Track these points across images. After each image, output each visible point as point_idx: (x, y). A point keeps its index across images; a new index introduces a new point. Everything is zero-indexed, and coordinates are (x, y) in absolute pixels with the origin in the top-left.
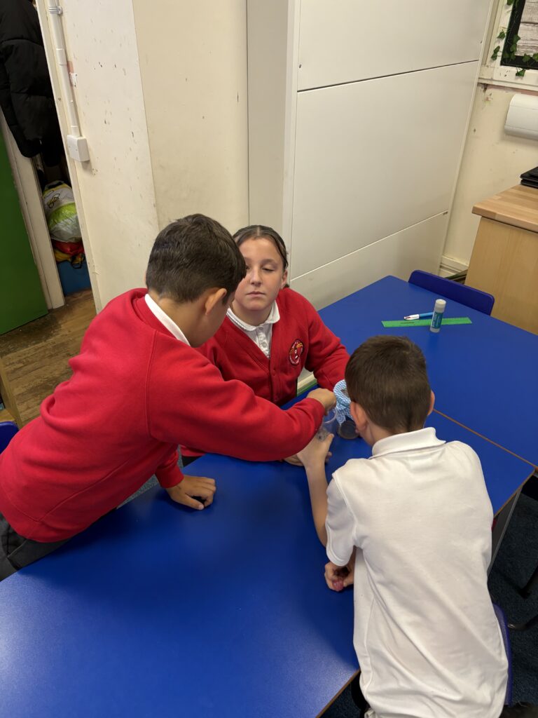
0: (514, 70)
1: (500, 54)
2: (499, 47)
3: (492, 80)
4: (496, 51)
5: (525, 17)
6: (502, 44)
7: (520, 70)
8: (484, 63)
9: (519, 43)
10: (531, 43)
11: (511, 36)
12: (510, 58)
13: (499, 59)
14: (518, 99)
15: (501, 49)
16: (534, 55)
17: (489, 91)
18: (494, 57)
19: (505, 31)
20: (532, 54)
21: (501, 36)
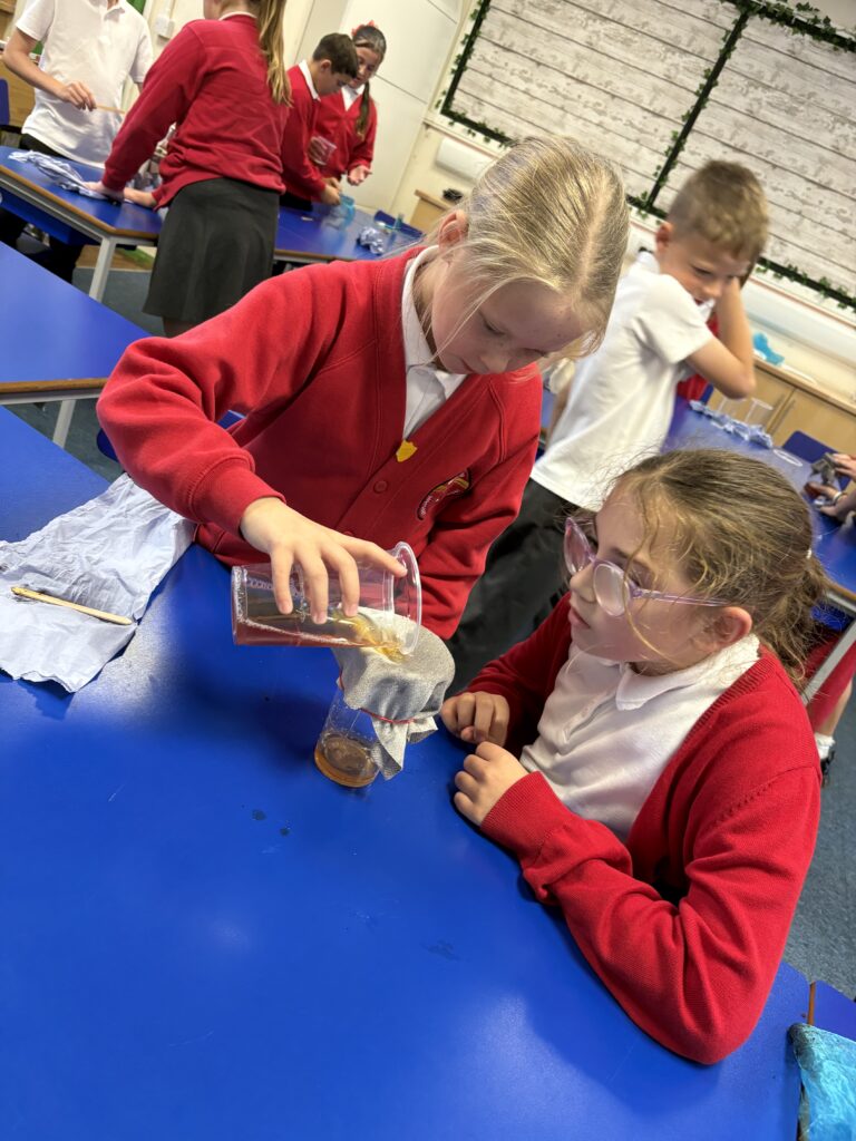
0: (448, 120)
1: (441, 105)
2: (441, 100)
3: (433, 122)
4: (439, 102)
5: (460, 85)
6: (443, 98)
7: (452, 121)
8: (429, 109)
10: (461, 105)
11: (450, 95)
12: (446, 111)
13: (440, 108)
14: (447, 141)
15: (442, 102)
16: (463, 114)
18: (437, 106)
19: (447, 90)
20: (460, 113)
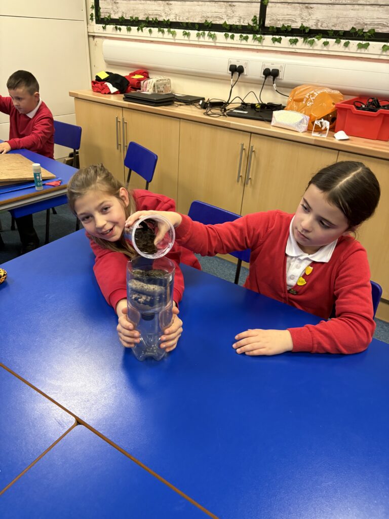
0: (101, 26)
1: (94, 17)
2: (92, 14)
3: (94, 33)
4: (92, 16)
6: (93, 12)
7: (104, 25)
8: (89, 23)
9: (101, 11)
11: (97, 6)
13: (94, 20)
15: (94, 15)
16: (108, 17)
17: (96, 39)
18: (92, 19)
19: (94, 4)
20: (107, 16)
21: (92, 7)
